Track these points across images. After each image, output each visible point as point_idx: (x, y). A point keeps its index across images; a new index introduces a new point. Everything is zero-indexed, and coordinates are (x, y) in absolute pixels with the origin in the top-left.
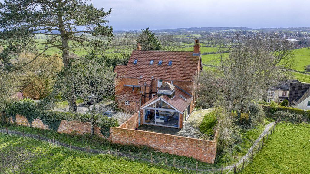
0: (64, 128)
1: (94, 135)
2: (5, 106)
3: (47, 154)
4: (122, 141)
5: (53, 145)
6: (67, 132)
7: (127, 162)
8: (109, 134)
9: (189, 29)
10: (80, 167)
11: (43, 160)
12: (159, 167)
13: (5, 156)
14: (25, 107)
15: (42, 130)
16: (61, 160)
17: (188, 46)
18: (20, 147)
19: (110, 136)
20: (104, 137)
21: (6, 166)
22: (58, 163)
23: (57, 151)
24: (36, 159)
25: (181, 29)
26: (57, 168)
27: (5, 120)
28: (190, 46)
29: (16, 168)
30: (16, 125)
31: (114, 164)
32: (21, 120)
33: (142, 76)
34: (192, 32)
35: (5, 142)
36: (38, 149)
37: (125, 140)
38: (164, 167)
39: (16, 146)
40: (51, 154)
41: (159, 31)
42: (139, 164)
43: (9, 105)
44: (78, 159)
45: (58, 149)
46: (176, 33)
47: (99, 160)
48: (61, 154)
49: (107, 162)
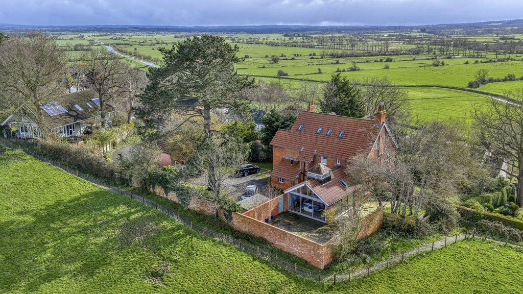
0: (193, 205)
1: (217, 216)
2: (146, 175)
3: (170, 230)
4: (242, 229)
5: (178, 222)
6: (196, 209)
7: (236, 250)
8: (231, 219)
9: (510, 23)
10: (192, 248)
11: (165, 235)
12: (262, 262)
13: (136, 225)
14: (163, 178)
15: (175, 203)
16: (180, 238)
17: (496, 60)
18: (150, 219)
19: (232, 221)
20: (226, 221)
21: (135, 235)
22: (176, 240)
23: (179, 227)
24: (159, 233)
25: (494, 22)
26: (173, 245)
27: (146, 188)
28: (499, 61)
29: (142, 238)
30: (154, 194)
31: (224, 250)
32: (159, 190)
33: (303, 148)
34: (516, 28)
35: (140, 211)
36: (165, 223)
37: (245, 228)
38: (267, 263)
39: (147, 217)
40: (174, 230)
41: (444, 28)
42: (246, 254)
43: (150, 174)
44: (194, 239)
45: (180, 226)
46: (479, 30)
47: (212, 243)
48: (181, 232)
49: (218, 247)
